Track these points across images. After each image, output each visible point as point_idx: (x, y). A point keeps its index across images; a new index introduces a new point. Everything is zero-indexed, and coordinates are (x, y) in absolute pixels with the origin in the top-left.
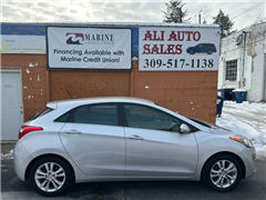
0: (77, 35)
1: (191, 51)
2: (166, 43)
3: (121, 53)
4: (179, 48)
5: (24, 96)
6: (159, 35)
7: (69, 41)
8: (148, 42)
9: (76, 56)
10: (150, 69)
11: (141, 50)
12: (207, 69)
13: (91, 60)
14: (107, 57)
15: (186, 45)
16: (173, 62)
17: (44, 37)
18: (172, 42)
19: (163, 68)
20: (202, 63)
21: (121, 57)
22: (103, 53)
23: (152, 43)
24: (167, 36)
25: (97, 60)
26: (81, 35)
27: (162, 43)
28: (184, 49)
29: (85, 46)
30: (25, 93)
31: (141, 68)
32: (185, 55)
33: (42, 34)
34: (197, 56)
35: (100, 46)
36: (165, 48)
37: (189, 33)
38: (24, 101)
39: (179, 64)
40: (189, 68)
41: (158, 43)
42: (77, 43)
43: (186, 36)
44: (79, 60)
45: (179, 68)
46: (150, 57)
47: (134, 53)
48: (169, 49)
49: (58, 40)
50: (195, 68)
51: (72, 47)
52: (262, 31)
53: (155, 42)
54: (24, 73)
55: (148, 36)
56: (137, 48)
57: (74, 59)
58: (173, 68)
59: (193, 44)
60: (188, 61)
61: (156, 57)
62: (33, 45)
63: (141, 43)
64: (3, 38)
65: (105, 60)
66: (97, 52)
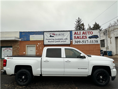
0: (53, 34)
1: (90, 38)
2: (81, 35)
3: (67, 39)
4: (86, 37)
6: (79, 33)
8: (75, 35)
9: (53, 40)
10: (76, 44)
11: (73, 38)
12: (96, 43)
13: (57, 42)
15: (88, 36)
17: (43, 35)
18: (83, 35)
19: (81, 43)
20: (94, 42)
21: (67, 40)
22: (61, 39)
23: (77, 36)
24: (81, 33)
25: (59, 41)
28: (88, 37)
29: (56, 37)
30: (37, 53)
31: (73, 44)
32: (88, 39)
34: (92, 39)
35: (60, 37)
36: (81, 37)
37: (89, 32)
39: (86, 42)
40: (90, 43)
41: (79, 36)
42: (53, 36)
45: (86, 43)
46: (76, 40)
47: (71, 39)
49: (47, 35)
50: (92, 43)
51: (51, 38)
52: (113, 29)
54: (37, 46)
55: (75, 33)
57: (52, 42)
58: (84, 43)
59: (91, 35)
61: (78, 40)
63: (73, 36)
64: (31, 36)
65: (62, 42)
66: (59, 39)
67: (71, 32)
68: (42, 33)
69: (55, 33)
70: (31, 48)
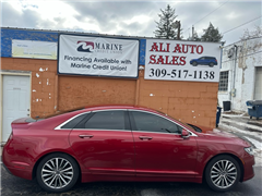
0: (88, 43)
1: (194, 63)
2: (171, 55)
3: (128, 62)
4: (183, 60)
5: (32, 99)
6: (165, 47)
7: (80, 49)
8: (154, 53)
9: (86, 63)
10: (155, 77)
11: (147, 60)
12: (208, 80)
13: (100, 67)
14: (115, 65)
15: (190, 57)
16: (177, 73)
17: (56, 44)
18: (177, 54)
19: (167, 78)
20: (204, 75)
21: (128, 66)
22: (111, 61)
23: (158, 54)
24: (172, 49)
25: (106, 67)
26: (92, 44)
27: (167, 54)
28: (188, 61)
29: (95, 54)
30: (34, 96)
31: (147, 77)
32: (188, 66)
33: (54, 40)
34: (199, 68)
35: (109, 55)
36: (170, 59)
37: (193, 46)
38: (32, 104)
39: (183, 74)
40: (192, 79)
41: (164, 54)
42: (88, 50)
43: (190, 49)
44: (89, 67)
45: (182, 79)
46: (156, 67)
47: (141, 62)
48: (174, 60)
49: (69, 47)
50: (198, 79)
51: (82, 54)
53: (161, 54)
54: (34, 76)
55: (155, 47)
56: (143, 58)
57: (84, 66)
58: (176, 78)
59: (196, 56)
60: (191, 72)
61: (161, 67)
62: (44, 50)
63: (148, 54)
64: (15, 43)
65: (113, 68)
66: (105, 61)
67: (142, 41)
68: (53, 36)
69: (95, 40)
70: (17, 79)
